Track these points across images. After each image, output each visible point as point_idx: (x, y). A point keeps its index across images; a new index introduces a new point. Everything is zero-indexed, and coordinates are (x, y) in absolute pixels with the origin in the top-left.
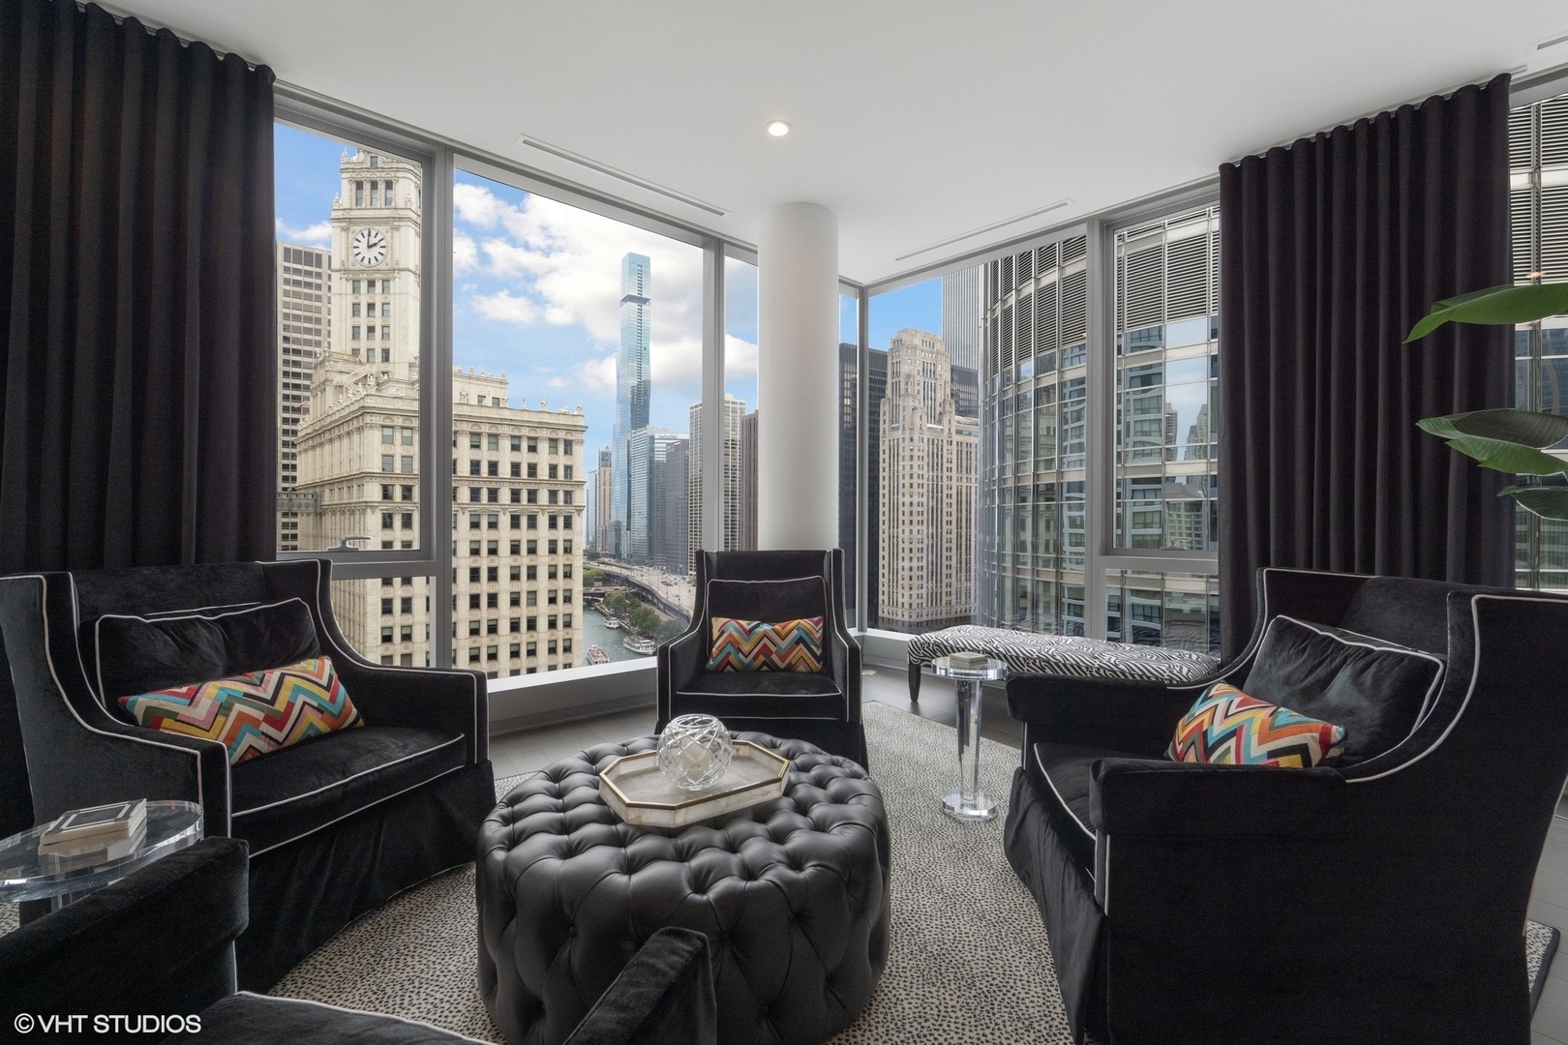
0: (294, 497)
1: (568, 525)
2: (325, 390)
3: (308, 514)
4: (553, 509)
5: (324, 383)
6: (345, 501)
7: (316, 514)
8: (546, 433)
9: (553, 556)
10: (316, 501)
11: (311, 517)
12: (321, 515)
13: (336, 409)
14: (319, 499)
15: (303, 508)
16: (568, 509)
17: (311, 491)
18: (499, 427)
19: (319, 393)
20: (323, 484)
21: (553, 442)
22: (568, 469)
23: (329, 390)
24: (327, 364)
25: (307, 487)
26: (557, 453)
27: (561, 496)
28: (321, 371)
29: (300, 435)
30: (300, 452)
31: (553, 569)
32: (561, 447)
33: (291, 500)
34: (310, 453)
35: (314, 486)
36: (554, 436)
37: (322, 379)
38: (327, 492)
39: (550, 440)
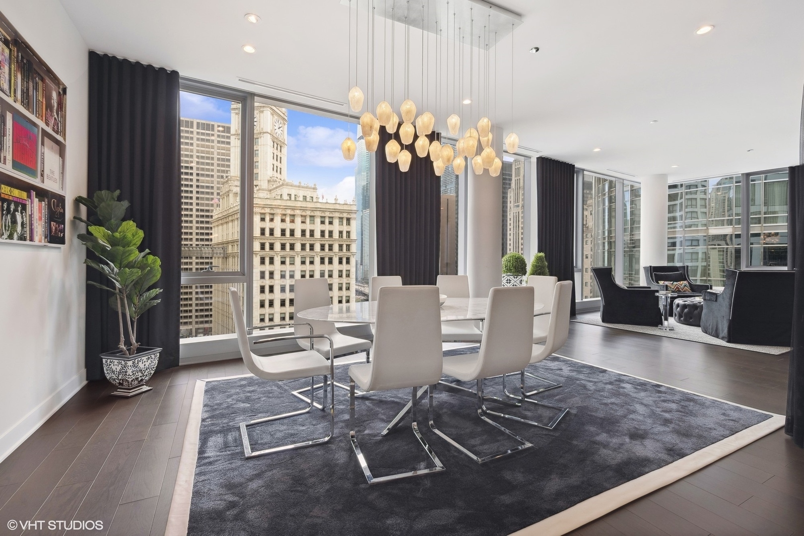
0: (203, 249)
1: (348, 262)
2: (229, 195)
3: (219, 258)
4: (341, 254)
5: (228, 192)
7: (223, 258)
8: (337, 215)
9: (341, 278)
10: (224, 251)
11: (220, 259)
12: (226, 258)
13: (235, 205)
14: (226, 250)
15: (218, 255)
16: (348, 254)
17: (220, 246)
18: (315, 212)
19: (225, 197)
20: (228, 243)
21: (341, 219)
22: (348, 233)
23: (231, 195)
24: (229, 182)
25: (218, 244)
26: (342, 225)
27: (344, 247)
28: (226, 186)
29: (214, 218)
30: (214, 227)
31: (340, 285)
32: (345, 221)
33: (201, 250)
34: (220, 227)
35: (222, 243)
36: (341, 216)
37: (227, 190)
38: (230, 247)
39: (340, 218)
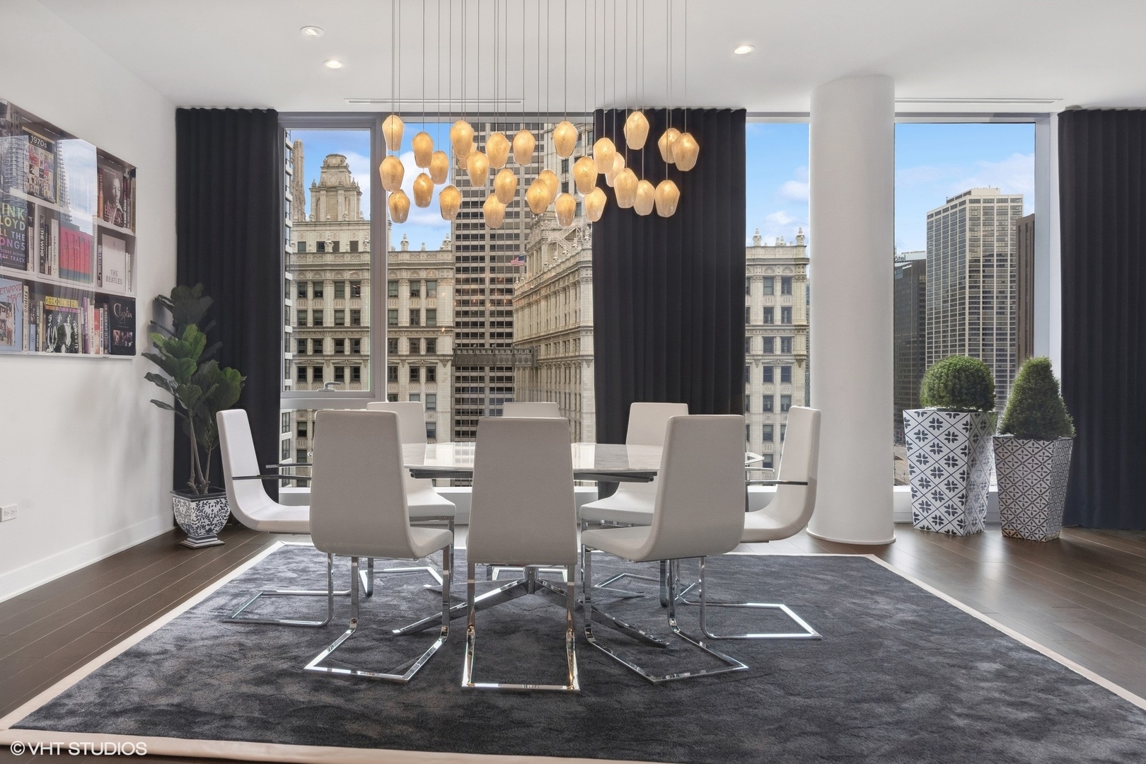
0: (497, 352)
1: (786, 377)
2: (540, 249)
3: (524, 369)
4: (769, 359)
5: (539, 242)
6: (561, 355)
7: (532, 369)
9: (769, 414)
10: (533, 355)
11: (527, 371)
12: (537, 369)
13: (551, 266)
14: (535, 354)
15: (523, 363)
17: (527, 346)
19: (535, 252)
20: (539, 340)
21: (769, 281)
22: (787, 311)
23: (544, 248)
24: (542, 223)
25: (524, 342)
26: (773, 294)
27: (778, 344)
28: (537, 231)
29: (517, 293)
30: (517, 310)
31: (768, 430)
32: (778, 286)
33: (494, 355)
34: (527, 311)
35: (530, 341)
36: (769, 273)
37: (537, 239)
38: (543, 347)
39: (765, 278)
